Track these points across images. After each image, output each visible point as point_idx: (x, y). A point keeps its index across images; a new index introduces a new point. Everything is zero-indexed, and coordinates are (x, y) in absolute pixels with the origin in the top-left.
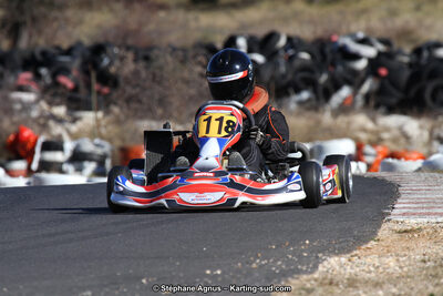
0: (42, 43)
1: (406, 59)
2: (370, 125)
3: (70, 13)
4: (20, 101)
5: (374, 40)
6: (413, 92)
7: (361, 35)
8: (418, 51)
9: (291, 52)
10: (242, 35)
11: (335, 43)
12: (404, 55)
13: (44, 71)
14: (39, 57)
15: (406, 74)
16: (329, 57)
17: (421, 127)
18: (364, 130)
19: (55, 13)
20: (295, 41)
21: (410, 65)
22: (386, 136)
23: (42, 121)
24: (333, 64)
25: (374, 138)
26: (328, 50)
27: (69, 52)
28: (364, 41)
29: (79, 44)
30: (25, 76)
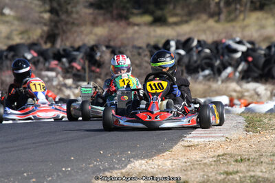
0: (68, 44)
1: (263, 52)
2: (238, 88)
3: (83, 28)
4: (47, 76)
5: (245, 42)
6: (266, 70)
7: (238, 39)
8: (269, 48)
9: (200, 49)
10: (173, 40)
11: (224, 43)
12: (262, 50)
13: (64, 60)
14: (62, 52)
15: (262, 60)
16: (221, 51)
17: (266, 89)
18: (235, 91)
19: (75, 29)
20: (202, 43)
21: (265, 55)
22: (246, 94)
23: (59, 87)
24: (223, 55)
25: (240, 96)
26: (220, 47)
27: (78, 49)
28: (240, 43)
29: (84, 45)
30: (54, 63)
